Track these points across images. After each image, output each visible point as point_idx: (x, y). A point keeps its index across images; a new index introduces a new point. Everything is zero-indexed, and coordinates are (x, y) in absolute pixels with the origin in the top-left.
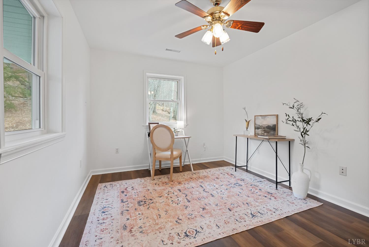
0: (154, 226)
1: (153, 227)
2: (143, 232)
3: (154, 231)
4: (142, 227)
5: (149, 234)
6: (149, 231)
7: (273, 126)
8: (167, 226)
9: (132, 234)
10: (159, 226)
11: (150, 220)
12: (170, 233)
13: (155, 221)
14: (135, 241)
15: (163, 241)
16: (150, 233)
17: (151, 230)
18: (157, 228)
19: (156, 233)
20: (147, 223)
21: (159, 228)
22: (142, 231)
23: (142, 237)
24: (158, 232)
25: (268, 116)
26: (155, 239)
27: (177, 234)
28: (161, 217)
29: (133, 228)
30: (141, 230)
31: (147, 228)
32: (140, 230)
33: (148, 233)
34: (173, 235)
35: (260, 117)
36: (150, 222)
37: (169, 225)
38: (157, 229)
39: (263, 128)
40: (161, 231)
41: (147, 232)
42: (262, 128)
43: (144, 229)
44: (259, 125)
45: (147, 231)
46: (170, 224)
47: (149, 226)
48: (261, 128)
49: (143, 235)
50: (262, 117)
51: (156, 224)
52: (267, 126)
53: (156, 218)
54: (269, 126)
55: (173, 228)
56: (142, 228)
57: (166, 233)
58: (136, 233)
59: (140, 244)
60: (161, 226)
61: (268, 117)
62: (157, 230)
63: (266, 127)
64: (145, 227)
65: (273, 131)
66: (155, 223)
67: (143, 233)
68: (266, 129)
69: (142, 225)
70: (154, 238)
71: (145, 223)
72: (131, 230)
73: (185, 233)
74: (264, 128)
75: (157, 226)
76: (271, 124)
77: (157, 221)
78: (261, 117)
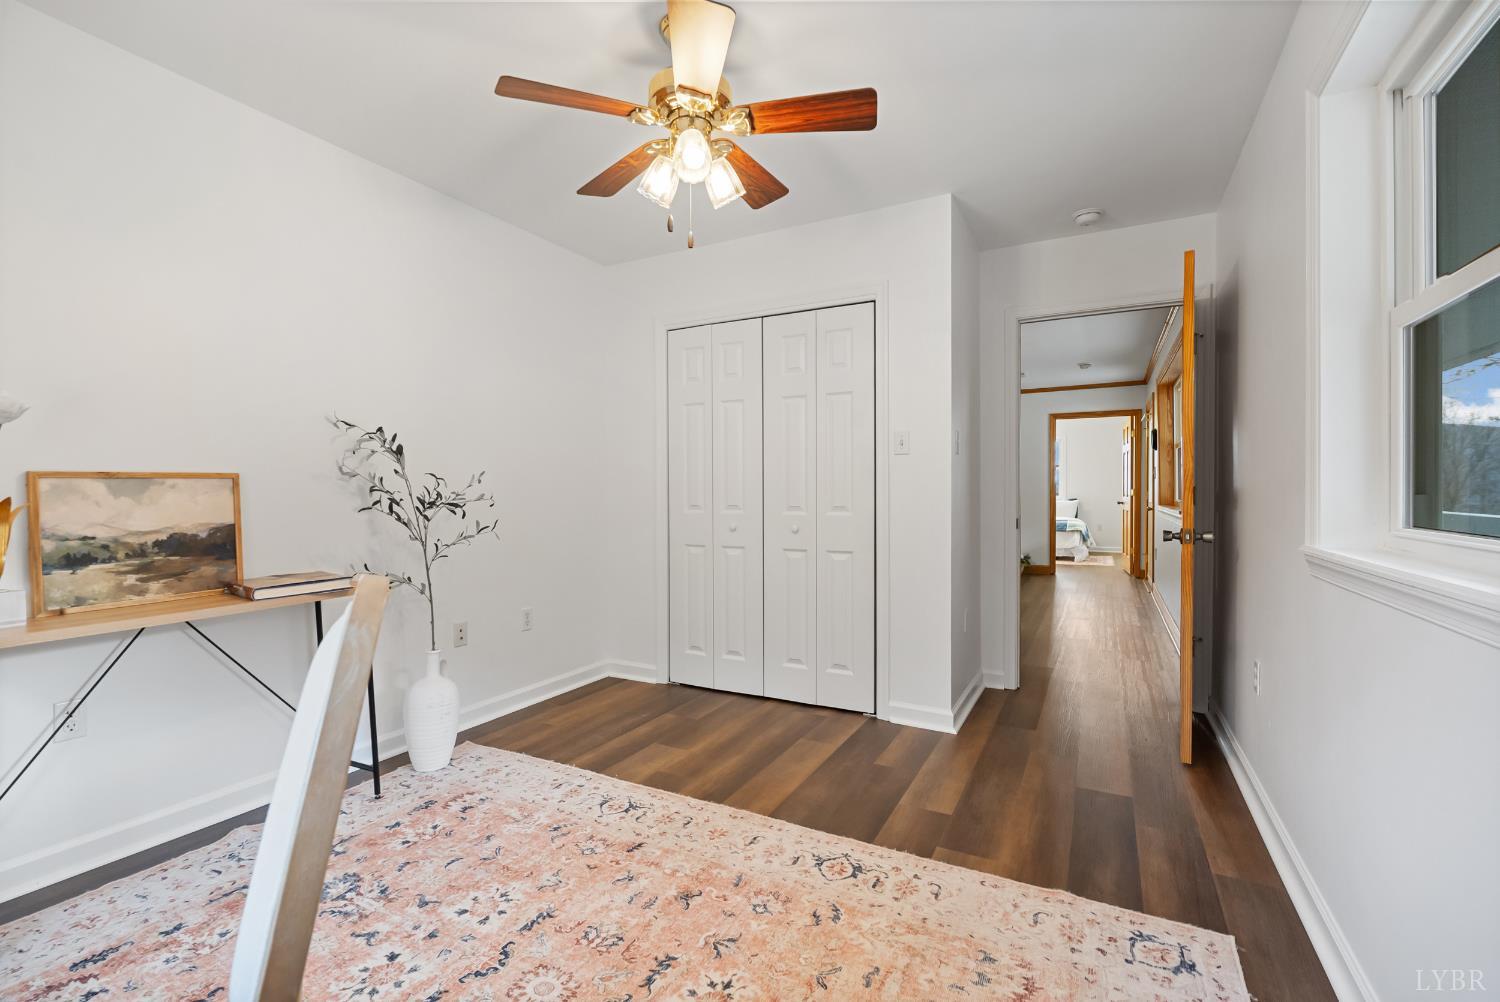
0: (928, 954)
1: (936, 951)
2: (982, 956)
3: (940, 933)
4: (976, 979)
5: (963, 934)
6: (957, 944)
7: (210, 535)
8: (883, 925)
9: (1029, 975)
10: (910, 939)
11: (926, 987)
12: (896, 899)
13: (907, 966)
14: (1022, 943)
15: (937, 896)
16: (960, 939)
17: (950, 943)
18: (923, 939)
19: (940, 925)
20: (948, 982)
21: (916, 933)
22: (985, 959)
23: (995, 940)
24: (931, 925)
25: (170, 482)
26: (955, 912)
27: (877, 888)
28: (871, 970)
29: (1015, 994)
30: (987, 968)
31: (960, 959)
32: (988, 970)
33: (966, 941)
34: (891, 891)
35: (99, 488)
36: (931, 981)
37: (874, 922)
38: (927, 937)
39: (128, 556)
40: (917, 923)
41: (964, 946)
42: (121, 555)
43: (972, 965)
44: (85, 538)
45: (963, 948)
46: (866, 924)
47: (947, 964)
48: (106, 555)
49: (990, 948)
50: (113, 482)
51: (914, 955)
52: (163, 537)
53: (897, 975)
54: (185, 535)
55: (873, 906)
56: (979, 975)
57: (909, 908)
58: (1009, 968)
59: (1010, 927)
60: (901, 935)
61: (173, 487)
62: (927, 932)
63: (157, 544)
64: (965, 969)
65: (218, 559)
66: (918, 960)
67: (985, 953)
68: (157, 554)
69: (970, 987)
70: (956, 915)
71: (954, 989)
72: (1026, 989)
73: (854, 875)
74: (140, 552)
75: (916, 946)
76: (201, 525)
77: (902, 962)
78: (109, 487)
